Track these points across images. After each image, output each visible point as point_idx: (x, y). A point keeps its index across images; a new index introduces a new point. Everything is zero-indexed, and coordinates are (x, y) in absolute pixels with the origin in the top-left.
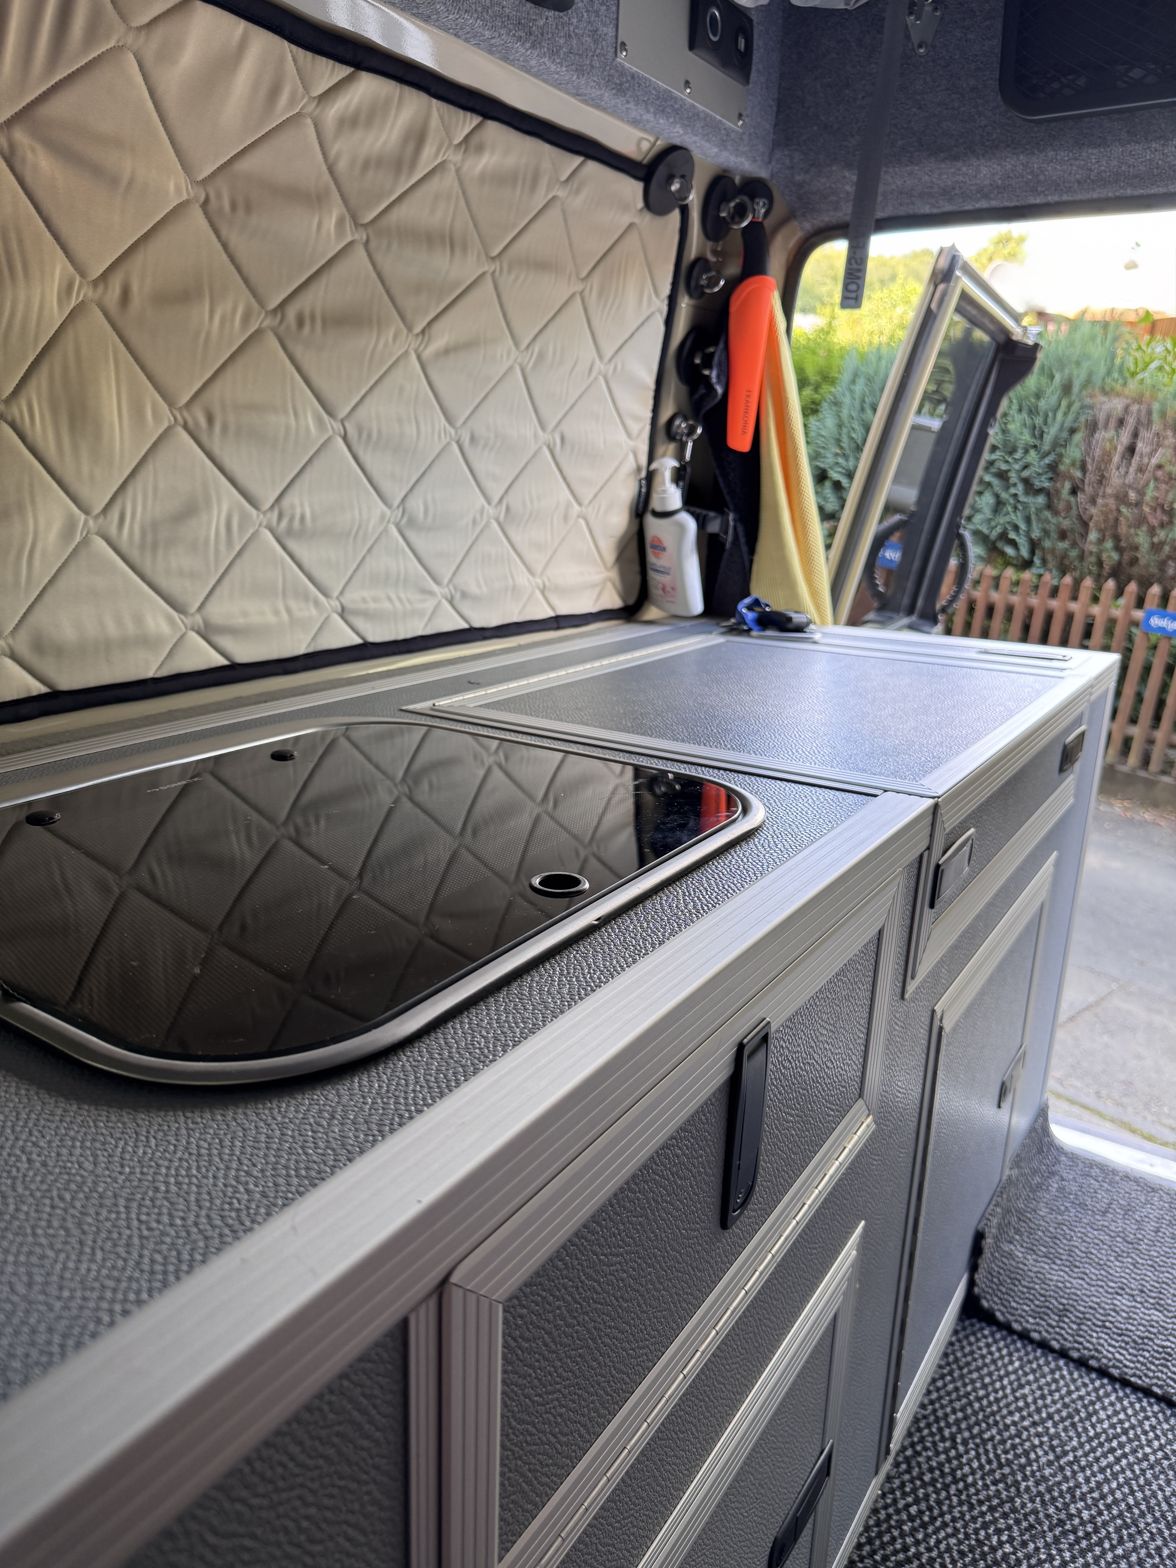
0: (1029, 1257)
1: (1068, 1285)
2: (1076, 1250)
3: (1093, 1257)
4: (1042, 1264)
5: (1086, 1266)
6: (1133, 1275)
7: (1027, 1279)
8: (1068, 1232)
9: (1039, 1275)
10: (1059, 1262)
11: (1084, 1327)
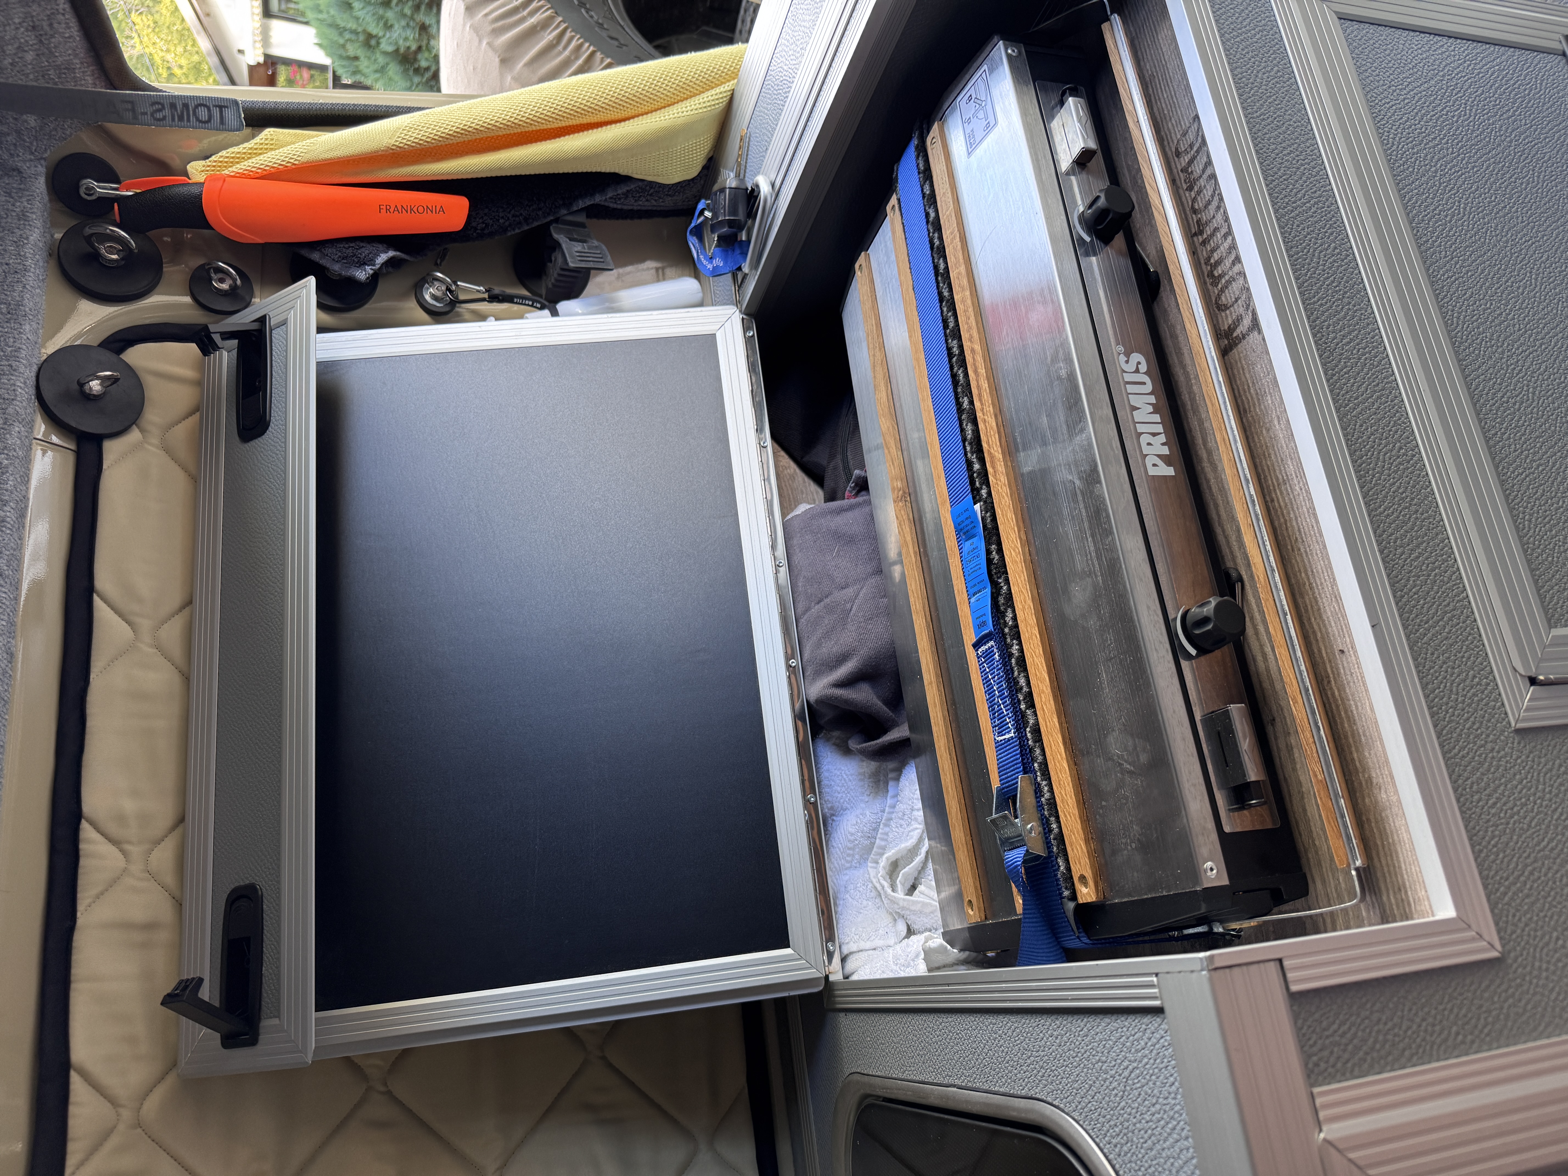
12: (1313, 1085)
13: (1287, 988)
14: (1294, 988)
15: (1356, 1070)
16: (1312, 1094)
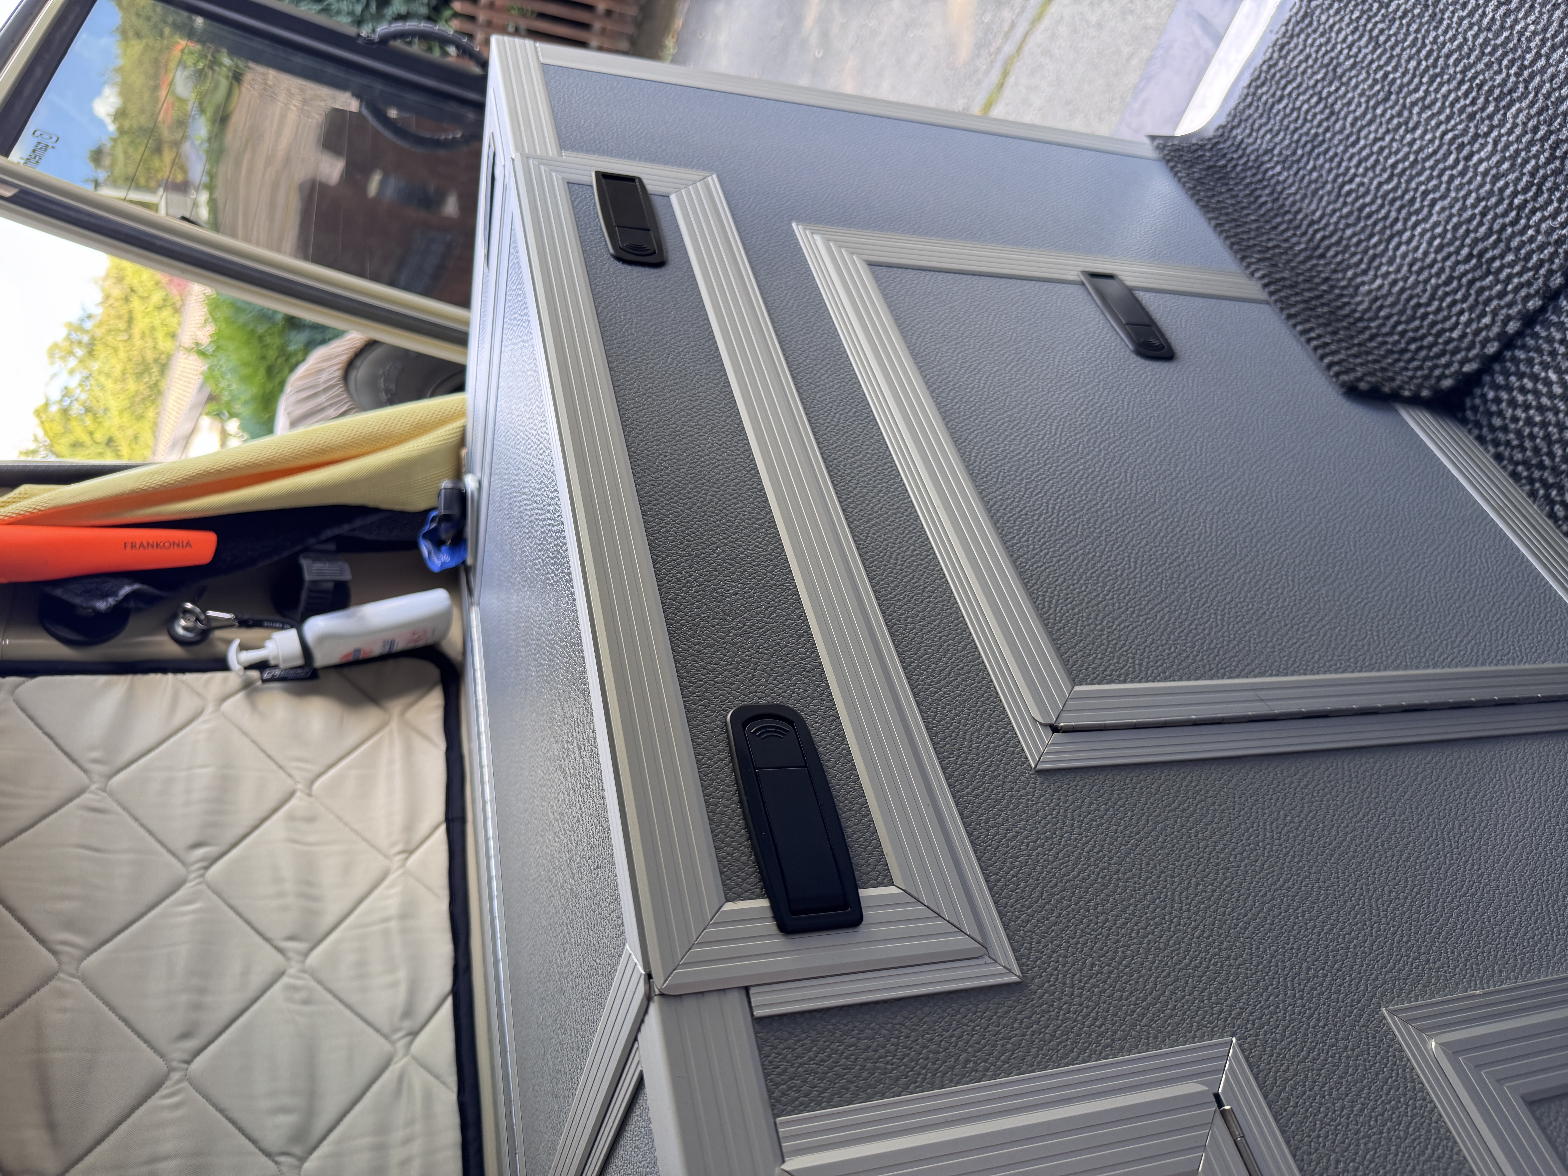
0: (1384, 269)
1: (1439, 230)
2: (1386, 187)
3: (1400, 166)
4: (1399, 253)
5: (1413, 185)
6: (1442, 117)
7: (1419, 290)
8: (1353, 186)
9: (1415, 268)
10: (1399, 226)
11: (1514, 243)
12: (775, 1116)
13: (752, 1015)
14: (758, 1013)
15: (836, 1099)
16: (775, 1123)
